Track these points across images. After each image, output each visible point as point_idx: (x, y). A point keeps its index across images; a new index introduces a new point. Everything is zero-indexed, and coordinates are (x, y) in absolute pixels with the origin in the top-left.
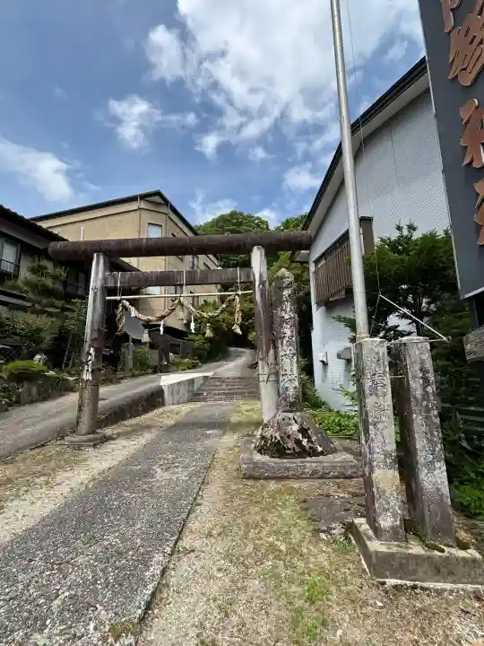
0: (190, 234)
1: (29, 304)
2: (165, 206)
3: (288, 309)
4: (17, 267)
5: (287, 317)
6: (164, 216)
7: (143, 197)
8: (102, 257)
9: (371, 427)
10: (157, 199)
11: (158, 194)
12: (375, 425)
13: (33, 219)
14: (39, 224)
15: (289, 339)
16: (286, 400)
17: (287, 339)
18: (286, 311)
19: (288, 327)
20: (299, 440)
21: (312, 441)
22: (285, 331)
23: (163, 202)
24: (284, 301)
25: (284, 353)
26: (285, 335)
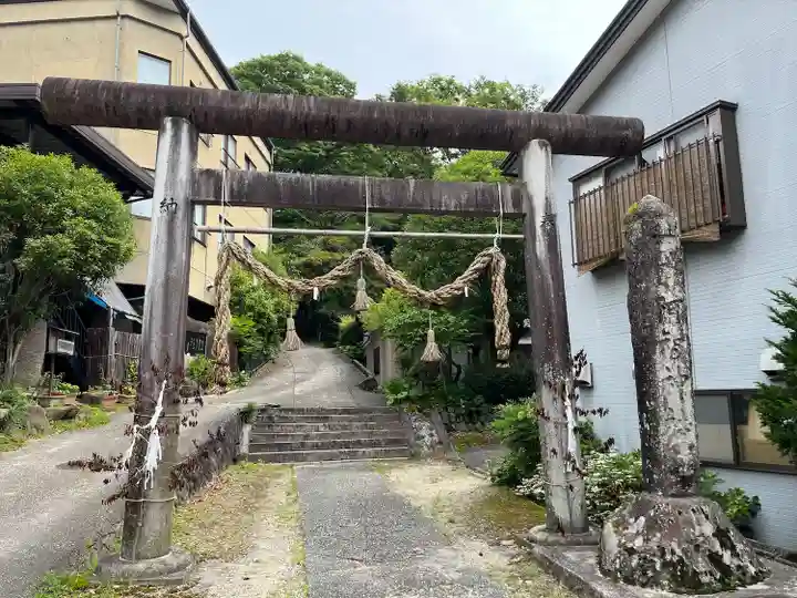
0: (222, 86)
2: (180, 19)
3: (671, 283)
5: (669, 298)
15: (675, 344)
16: (675, 471)
17: (671, 345)
18: (667, 286)
19: (674, 319)
20: (717, 553)
21: (738, 555)
22: (667, 327)
23: (177, 10)
24: (663, 265)
25: (667, 374)
26: (668, 337)
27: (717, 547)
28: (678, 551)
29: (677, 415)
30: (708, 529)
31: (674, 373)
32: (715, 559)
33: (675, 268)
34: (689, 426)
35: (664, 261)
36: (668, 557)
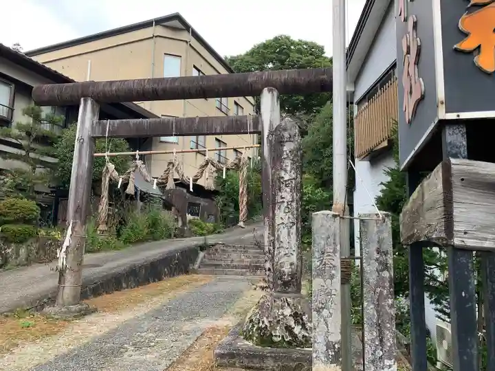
1: (24, 153)
2: (186, 32)
3: (289, 169)
4: (11, 110)
5: (287, 177)
6: (185, 43)
7: (159, 22)
8: (89, 102)
9: (314, 313)
10: (176, 23)
11: (177, 17)
12: (319, 311)
13: (27, 54)
14: (34, 59)
15: (288, 204)
16: (281, 278)
17: (285, 204)
18: (286, 171)
19: (288, 190)
20: (290, 326)
21: (307, 329)
22: (284, 194)
23: (183, 27)
24: (285, 158)
25: (281, 221)
26: (284, 200)
27: (292, 323)
28: (266, 323)
29: (285, 245)
30: (288, 312)
31: (286, 221)
32: (289, 329)
33: (292, 160)
34: (292, 252)
35: (285, 156)
36: (261, 324)
